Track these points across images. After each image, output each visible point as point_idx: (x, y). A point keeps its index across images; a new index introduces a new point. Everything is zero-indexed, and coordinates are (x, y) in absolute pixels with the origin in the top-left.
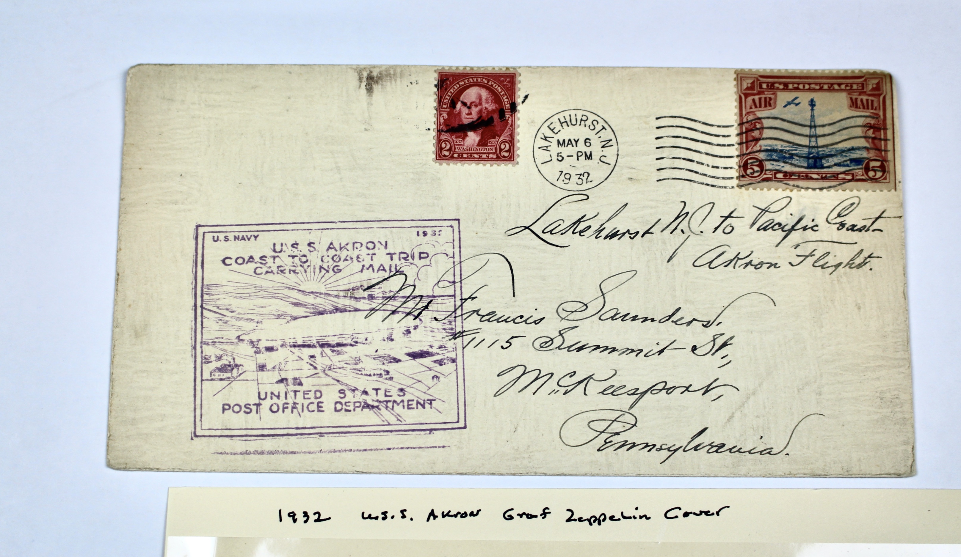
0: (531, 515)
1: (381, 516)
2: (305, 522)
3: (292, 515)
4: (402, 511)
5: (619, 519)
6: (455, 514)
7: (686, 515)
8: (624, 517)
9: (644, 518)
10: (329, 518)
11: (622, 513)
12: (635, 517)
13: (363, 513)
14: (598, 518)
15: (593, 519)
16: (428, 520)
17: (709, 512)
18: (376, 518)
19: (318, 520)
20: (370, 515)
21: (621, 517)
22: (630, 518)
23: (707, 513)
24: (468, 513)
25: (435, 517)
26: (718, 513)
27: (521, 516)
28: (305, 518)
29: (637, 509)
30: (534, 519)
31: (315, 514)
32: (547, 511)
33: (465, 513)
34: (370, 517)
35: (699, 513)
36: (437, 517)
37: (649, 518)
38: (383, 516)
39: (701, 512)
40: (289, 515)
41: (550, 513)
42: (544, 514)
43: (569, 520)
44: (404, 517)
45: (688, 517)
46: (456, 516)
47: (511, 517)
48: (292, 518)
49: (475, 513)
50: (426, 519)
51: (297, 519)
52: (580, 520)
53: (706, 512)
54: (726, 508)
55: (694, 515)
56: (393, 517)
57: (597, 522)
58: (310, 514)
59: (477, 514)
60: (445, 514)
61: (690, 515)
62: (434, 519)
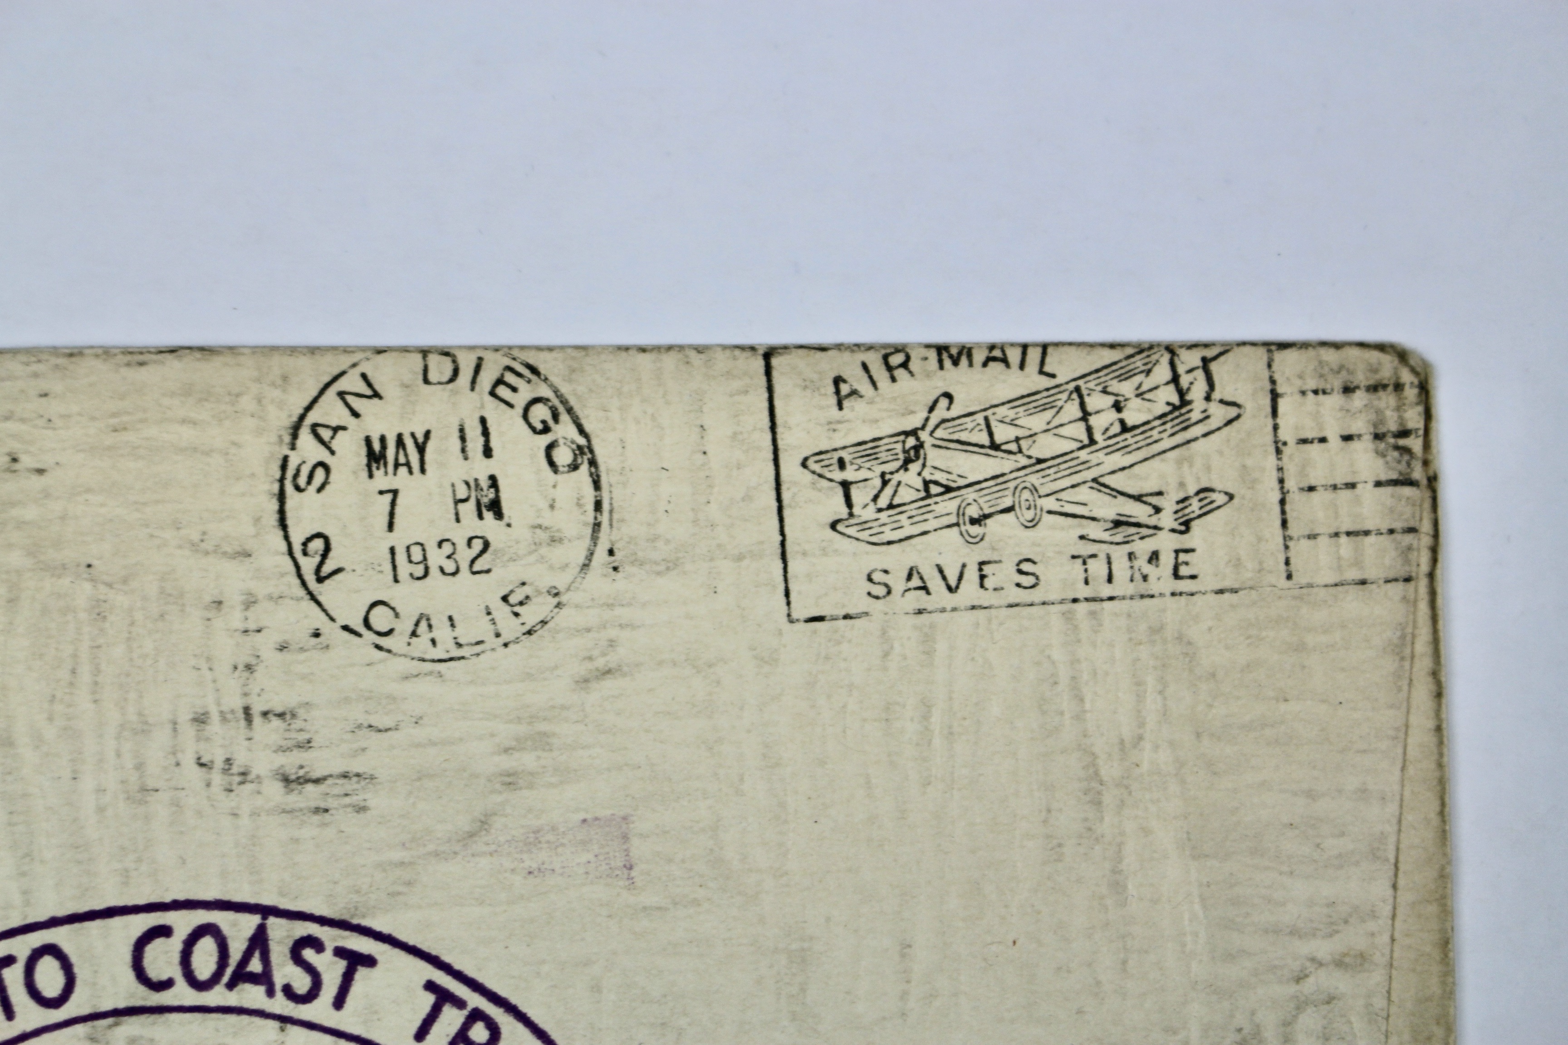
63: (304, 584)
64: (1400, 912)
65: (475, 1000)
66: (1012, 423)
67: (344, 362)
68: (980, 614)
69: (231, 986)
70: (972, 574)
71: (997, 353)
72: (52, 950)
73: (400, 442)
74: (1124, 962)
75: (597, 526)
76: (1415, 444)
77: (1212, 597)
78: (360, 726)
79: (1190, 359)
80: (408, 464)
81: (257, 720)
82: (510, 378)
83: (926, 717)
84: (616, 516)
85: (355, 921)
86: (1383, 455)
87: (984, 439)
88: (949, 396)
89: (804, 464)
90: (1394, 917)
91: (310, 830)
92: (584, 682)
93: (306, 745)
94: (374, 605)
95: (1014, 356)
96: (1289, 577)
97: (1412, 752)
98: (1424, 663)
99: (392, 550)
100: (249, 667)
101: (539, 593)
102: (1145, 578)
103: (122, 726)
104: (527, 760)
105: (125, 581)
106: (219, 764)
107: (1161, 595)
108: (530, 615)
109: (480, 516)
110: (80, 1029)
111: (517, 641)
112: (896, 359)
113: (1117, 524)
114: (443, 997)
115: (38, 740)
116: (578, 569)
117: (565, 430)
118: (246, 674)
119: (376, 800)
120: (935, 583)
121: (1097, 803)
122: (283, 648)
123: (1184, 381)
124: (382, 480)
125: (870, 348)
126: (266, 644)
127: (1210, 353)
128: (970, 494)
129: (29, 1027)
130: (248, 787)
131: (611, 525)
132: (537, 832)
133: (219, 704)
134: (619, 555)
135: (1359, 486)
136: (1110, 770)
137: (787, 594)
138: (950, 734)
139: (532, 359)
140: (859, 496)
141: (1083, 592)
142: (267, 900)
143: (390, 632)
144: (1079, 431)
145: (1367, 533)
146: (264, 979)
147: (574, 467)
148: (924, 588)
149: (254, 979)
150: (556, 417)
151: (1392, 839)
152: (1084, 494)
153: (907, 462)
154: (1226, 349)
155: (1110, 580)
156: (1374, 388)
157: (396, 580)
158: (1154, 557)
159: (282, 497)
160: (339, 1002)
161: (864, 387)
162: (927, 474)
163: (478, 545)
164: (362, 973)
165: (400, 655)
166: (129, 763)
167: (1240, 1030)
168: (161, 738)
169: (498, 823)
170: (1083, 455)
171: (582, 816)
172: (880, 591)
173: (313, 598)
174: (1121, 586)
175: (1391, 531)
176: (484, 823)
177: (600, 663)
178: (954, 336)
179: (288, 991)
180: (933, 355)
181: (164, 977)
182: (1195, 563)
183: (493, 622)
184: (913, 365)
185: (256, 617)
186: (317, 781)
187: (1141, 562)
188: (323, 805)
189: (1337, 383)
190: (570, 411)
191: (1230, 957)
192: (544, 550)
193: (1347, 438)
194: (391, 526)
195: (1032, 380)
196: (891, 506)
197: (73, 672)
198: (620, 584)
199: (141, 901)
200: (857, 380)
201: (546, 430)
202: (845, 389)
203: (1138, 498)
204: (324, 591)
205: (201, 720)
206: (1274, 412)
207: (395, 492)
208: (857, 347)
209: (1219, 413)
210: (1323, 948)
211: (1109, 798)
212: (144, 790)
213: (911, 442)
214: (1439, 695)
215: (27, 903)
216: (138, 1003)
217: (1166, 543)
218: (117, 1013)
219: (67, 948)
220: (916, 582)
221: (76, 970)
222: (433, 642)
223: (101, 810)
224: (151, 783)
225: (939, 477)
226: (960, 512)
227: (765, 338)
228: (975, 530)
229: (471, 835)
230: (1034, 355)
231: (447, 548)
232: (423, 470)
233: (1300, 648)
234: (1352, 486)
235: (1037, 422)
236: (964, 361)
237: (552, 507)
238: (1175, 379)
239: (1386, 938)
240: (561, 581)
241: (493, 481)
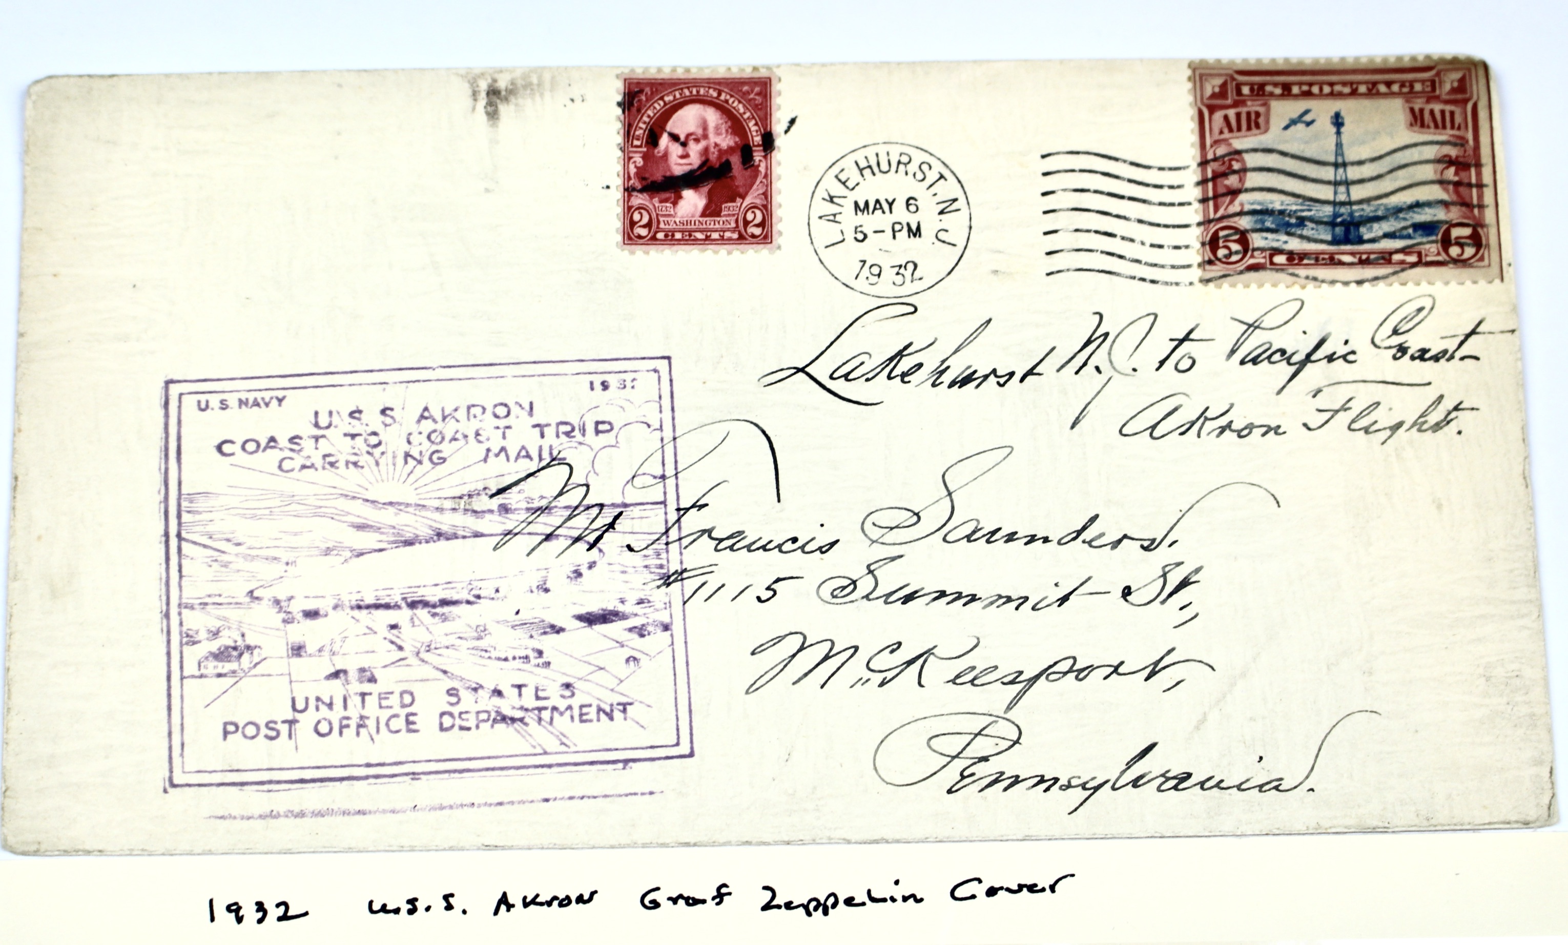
0: (693, 899)
1: (405, 907)
2: (260, 921)
3: (234, 909)
4: (446, 897)
5: (863, 904)
6: (549, 899)
7: (992, 892)
8: (874, 900)
10: (306, 914)
11: (869, 892)
12: (893, 900)
13: (371, 903)
14: (822, 902)
15: (813, 904)
16: (496, 912)
17: (1036, 885)
18: (397, 911)
19: (284, 918)
20: (384, 906)
21: (866, 899)
22: (884, 900)
23: (1032, 888)
24: (573, 899)
25: (510, 907)
26: (1052, 888)
27: (674, 901)
28: (260, 914)
29: (897, 882)
30: (700, 906)
31: (278, 905)
32: (724, 890)
33: (568, 898)
34: (384, 909)
35: (1016, 888)
36: (513, 906)
37: (921, 900)
38: (410, 907)
39: (1021, 887)
40: (229, 909)
41: (730, 894)
42: (720, 896)
43: (767, 907)
44: (449, 907)
45: (996, 897)
46: (549, 904)
47: (655, 905)
48: (233, 914)
49: (586, 897)
50: (493, 911)
51: (243, 916)
52: (789, 906)
53: (1030, 885)
54: (1069, 878)
55: (1007, 893)
56: (428, 909)
57: (821, 909)
58: (269, 906)
59: (590, 899)
60: (528, 900)
61: (1000, 892)
62: (508, 910)
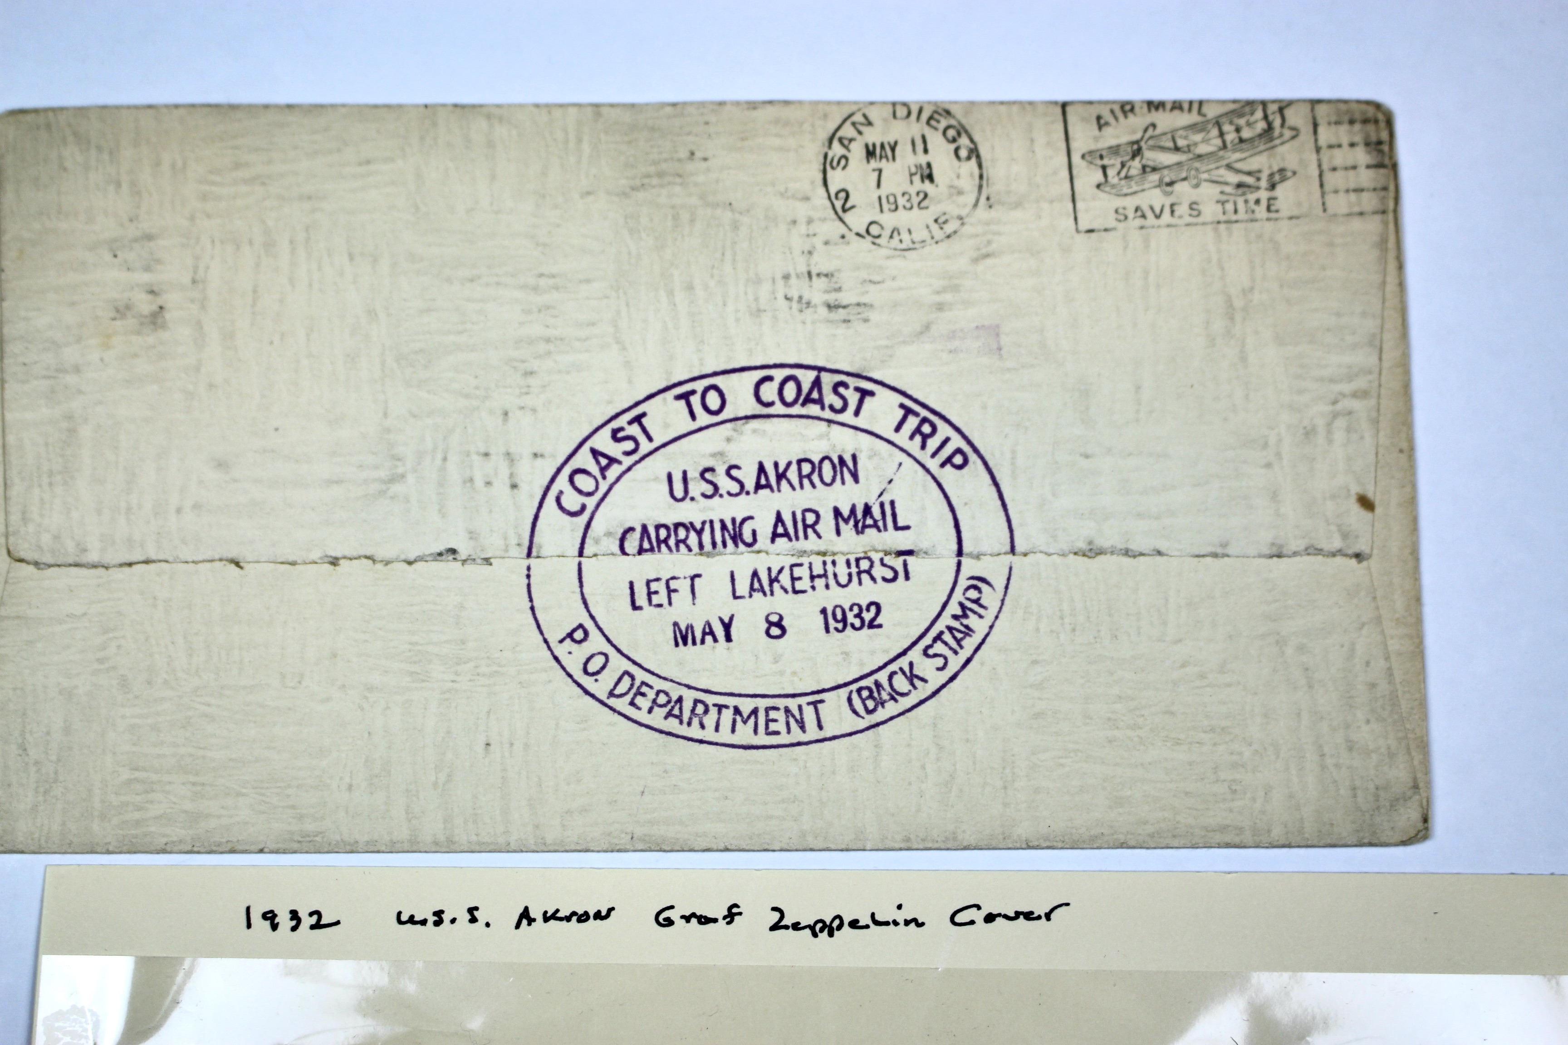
0: (705, 917)
1: (432, 919)
2: (294, 929)
3: (270, 916)
4: (471, 910)
5: (867, 927)
6: (568, 914)
7: (990, 918)
8: (877, 923)
9: (913, 925)
10: (338, 923)
11: (873, 915)
12: (896, 923)
13: (399, 914)
14: (828, 923)
15: (819, 925)
16: (518, 926)
17: (1032, 913)
18: (424, 922)
19: (317, 927)
20: (412, 917)
21: (870, 923)
22: (887, 923)
23: (1028, 916)
24: (591, 914)
25: (531, 921)
26: (1048, 916)
27: (687, 919)
28: (294, 922)
29: (900, 907)
30: (712, 924)
31: (311, 915)
32: (735, 910)
33: (586, 913)
34: (412, 921)
35: (1012, 915)
36: (534, 920)
37: (923, 924)
38: (436, 918)
39: (1018, 914)
40: (264, 916)
41: (740, 914)
42: (731, 915)
43: (775, 927)
44: (473, 920)
45: (994, 923)
46: (568, 919)
48: (269, 922)
49: (604, 913)
50: (514, 924)
51: (277, 924)
52: (796, 926)
53: (1027, 913)
54: (1064, 908)
55: (1004, 920)
56: (453, 921)
57: (826, 930)
58: (303, 915)
59: (608, 915)
60: (548, 915)
61: (998, 919)
62: (529, 924)
63: (836, 213)
64: (1384, 372)
65: (924, 413)
66: (1186, 138)
67: (854, 108)
68: (1173, 230)
69: (803, 404)
70: (1167, 210)
71: (1177, 105)
72: (715, 387)
73: (882, 146)
74: (1247, 396)
75: (980, 187)
76: (1386, 148)
77: (1286, 222)
78: (865, 281)
79: (1273, 108)
80: (887, 157)
81: (814, 278)
82: (936, 116)
83: (1146, 278)
84: (990, 182)
85: (864, 374)
86: (1369, 153)
87: (1170, 144)
88: (1154, 126)
89: (1083, 157)
90: (1380, 374)
91: (841, 330)
92: (976, 260)
93: (839, 290)
94: (871, 223)
95: (1186, 106)
96: (1325, 210)
97: (1388, 295)
98: (1392, 254)
99: (880, 198)
100: (810, 253)
101: (952, 218)
102: (1253, 212)
103: (748, 280)
104: (948, 297)
105: (748, 211)
106: (796, 298)
107: (1262, 220)
108: (949, 228)
109: (923, 181)
110: (728, 425)
111: (942, 241)
112: (1128, 108)
113: (1239, 185)
114: (908, 411)
115: (706, 287)
116: (971, 207)
117: (964, 141)
118: (808, 256)
119: (874, 316)
120: (1149, 214)
121: (1232, 319)
122: (826, 243)
123: (1271, 118)
124: (874, 164)
125: (1114, 102)
126: (818, 242)
127: (1283, 105)
128: (1166, 172)
129: (703, 424)
130: (810, 310)
131: (988, 185)
132: (954, 332)
133: (795, 269)
134: (992, 201)
135: (1358, 169)
136: (1238, 303)
137: (1076, 219)
138: (1158, 287)
139: (947, 107)
140: (1111, 172)
141: (1222, 218)
142: (820, 364)
143: (879, 236)
144: (1218, 142)
145: (1362, 190)
146: (820, 402)
147: (969, 158)
148: (1144, 216)
149: (814, 401)
150: (959, 134)
151: (1378, 337)
152: (1222, 171)
153: (1133, 157)
154: (1290, 103)
155: (1236, 211)
156: (1365, 121)
157: (882, 211)
158: (1257, 202)
159: (825, 172)
160: (857, 413)
161: (1111, 120)
162: (1144, 162)
163: (922, 196)
164: (868, 399)
165: (884, 247)
166: (751, 297)
167: (1305, 428)
168: (766, 288)
169: (934, 328)
170: (1221, 153)
171: (975, 324)
172: (1122, 218)
173: (841, 219)
174: (1242, 215)
175: (1375, 190)
176: (927, 327)
177: (984, 251)
178: (1156, 97)
179: (832, 408)
180: (1145, 107)
181: (770, 400)
182: (1276, 205)
183: (930, 232)
184: (1137, 109)
185: (812, 229)
186: (844, 307)
187: (1251, 204)
188: (847, 318)
189: (1346, 118)
190: (966, 132)
191: (1300, 392)
192: (955, 198)
193: (1352, 145)
194: (879, 185)
195: (1194, 118)
196: (1126, 177)
197: (723, 254)
198: (993, 213)
199: (758, 364)
200: (1107, 116)
201: (954, 140)
202: (1102, 121)
203: (1249, 173)
204: (847, 217)
205: (786, 277)
206: (1315, 132)
207: (880, 171)
208: (1106, 102)
209: (1288, 134)
210: (1347, 388)
211: (1238, 317)
212: (759, 310)
213: (1135, 147)
214: (1401, 267)
215: (702, 364)
216: (757, 412)
217: (1263, 195)
218: (747, 418)
219: (722, 386)
220: (1139, 213)
221: (727, 397)
222: (901, 241)
223: (737, 320)
224: (762, 307)
225: (1151, 163)
226: (1161, 180)
227: (1062, 97)
228: (1169, 189)
229: (921, 333)
230: (1195, 107)
231: (907, 197)
232: (894, 158)
233: (1331, 245)
234: (1354, 168)
235: (1198, 137)
236: (1161, 110)
237: (958, 177)
238: (1266, 117)
239: (1376, 384)
240: (964, 212)
241: (929, 165)
